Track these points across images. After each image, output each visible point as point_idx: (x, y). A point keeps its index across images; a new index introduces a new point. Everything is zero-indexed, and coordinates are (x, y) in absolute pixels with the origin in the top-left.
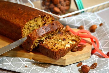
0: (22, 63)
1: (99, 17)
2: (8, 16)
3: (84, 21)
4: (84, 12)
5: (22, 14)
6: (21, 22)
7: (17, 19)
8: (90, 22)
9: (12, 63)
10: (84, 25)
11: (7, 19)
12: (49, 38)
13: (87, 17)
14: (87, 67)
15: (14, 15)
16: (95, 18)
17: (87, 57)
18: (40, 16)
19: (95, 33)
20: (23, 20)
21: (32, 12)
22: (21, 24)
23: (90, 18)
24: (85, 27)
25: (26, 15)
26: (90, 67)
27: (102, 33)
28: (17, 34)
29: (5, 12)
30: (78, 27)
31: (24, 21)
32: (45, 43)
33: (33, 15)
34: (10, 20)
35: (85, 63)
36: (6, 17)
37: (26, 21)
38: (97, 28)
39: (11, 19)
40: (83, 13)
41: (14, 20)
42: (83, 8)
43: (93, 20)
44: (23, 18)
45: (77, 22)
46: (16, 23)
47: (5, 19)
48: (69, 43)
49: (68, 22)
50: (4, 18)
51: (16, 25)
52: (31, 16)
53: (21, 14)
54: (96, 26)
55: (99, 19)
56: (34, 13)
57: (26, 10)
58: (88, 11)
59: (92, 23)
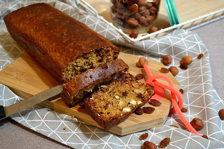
0: (60, 121)
2: (47, 43)
3: (172, 48)
5: (66, 44)
8: (183, 50)
9: (45, 120)
11: (45, 48)
12: (101, 90)
15: (54, 44)
16: (194, 44)
17: (159, 124)
18: (93, 51)
19: (188, 70)
20: (66, 57)
21: (82, 42)
22: (62, 63)
24: (173, 57)
25: (72, 48)
27: (197, 76)
29: (44, 35)
32: (92, 100)
33: (82, 50)
34: (48, 52)
35: (154, 132)
37: (69, 59)
38: (191, 62)
39: (49, 50)
41: (54, 53)
43: (187, 47)
45: (161, 48)
47: (43, 47)
48: (129, 103)
49: (146, 48)
50: (42, 45)
51: (55, 62)
53: (64, 44)
54: (190, 59)
56: (84, 44)
57: (73, 36)
59: (186, 52)
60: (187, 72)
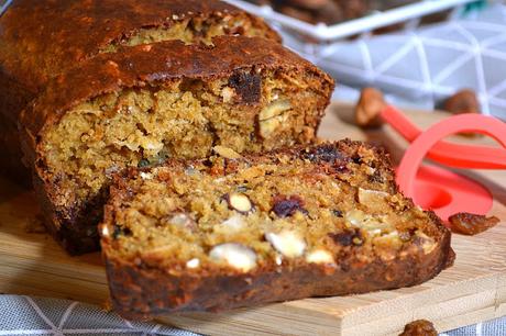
5: (61, 5)
10: (482, 84)
18: (181, 21)
20: (65, 46)
22: (48, 73)
24: (484, 98)
25: (89, 13)
40: (473, 14)
41: (9, 46)
49: (374, 65)
53: (52, 6)
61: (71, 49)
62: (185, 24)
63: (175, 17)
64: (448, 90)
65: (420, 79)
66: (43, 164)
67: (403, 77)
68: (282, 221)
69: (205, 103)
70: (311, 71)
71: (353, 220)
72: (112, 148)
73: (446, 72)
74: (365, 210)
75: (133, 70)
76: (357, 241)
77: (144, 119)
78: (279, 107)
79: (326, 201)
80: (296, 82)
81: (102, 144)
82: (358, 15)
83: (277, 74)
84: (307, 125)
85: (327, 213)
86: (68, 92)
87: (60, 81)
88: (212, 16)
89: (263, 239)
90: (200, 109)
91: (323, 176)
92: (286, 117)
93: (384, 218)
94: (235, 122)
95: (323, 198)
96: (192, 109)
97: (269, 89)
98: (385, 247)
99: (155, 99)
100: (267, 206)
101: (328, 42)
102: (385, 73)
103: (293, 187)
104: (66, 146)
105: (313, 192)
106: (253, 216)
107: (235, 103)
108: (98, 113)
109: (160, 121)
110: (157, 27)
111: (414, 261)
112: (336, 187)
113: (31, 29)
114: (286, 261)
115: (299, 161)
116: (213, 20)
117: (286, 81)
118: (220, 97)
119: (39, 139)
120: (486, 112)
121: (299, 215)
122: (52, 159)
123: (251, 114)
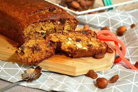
0: (19, 69)
1: (130, 16)
2: (6, 7)
3: (110, 20)
4: (112, 9)
5: (24, 4)
6: (21, 15)
7: (16, 12)
8: (119, 22)
9: (4, 68)
10: (110, 25)
11: (4, 11)
13: (115, 16)
14: (104, 80)
15: (13, 6)
16: (126, 17)
17: (107, 67)
18: (47, 9)
19: (124, 36)
21: (37, 3)
22: (20, 18)
23: (119, 17)
24: (111, 28)
25: (29, 6)
26: (109, 81)
27: (132, 37)
28: (15, 31)
29: (3, 2)
30: (102, 28)
31: (25, 14)
33: (38, 7)
34: (8, 13)
35: (103, 74)
36: (3, 9)
37: (27, 14)
38: (126, 30)
39: (9, 11)
40: (110, 11)
41: (13, 12)
42: (111, 4)
43: (122, 19)
44: (24, 11)
45: (101, 21)
46: (15, 16)
47: (2, 11)
49: (88, 21)
50: (2, 9)
51: (14, 19)
52: (35, 7)
53: (22, 5)
54: (125, 28)
55: (131, 18)
56: (39, 4)
58: (118, 8)
59: (121, 23)
60: (123, 37)
61: (25, 13)
62: (48, 9)
63: (46, 8)
64: (103, 26)
65: (98, 24)
66: (23, 35)
67: (94, 23)
68: (78, 42)
69: (54, 24)
70: (75, 19)
71: (90, 43)
72: (36, 32)
73: (103, 22)
74: (92, 42)
75: (42, 18)
76: (91, 46)
77: (43, 27)
78: (68, 26)
79: (85, 40)
80: (72, 21)
81: (35, 31)
82: (86, 10)
83: (68, 19)
84: (73, 29)
85: (86, 42)
86: (29, 21)
87: (27, 19)
88: (54, 8)
89: (75, 45)
90: (53, 25)
91: (84, 36)
92: (69, 27)
93: (96, 43)
94: (60, 28)
95: (85, 39)
96: (52, 25)
97: (67, 22)
98: (96, 47)
99: (45, 23)
100: (75, 40)
101: (79, 15)
102: (90, 22)
103: (79, 37)
104: (28, 31)
105: (83, 38)
106: (73, 41)
107: (60, 24)
108: (35, 25)
109: (46, 27)
110: (43, 10)
111: (102, 50)
112: (87, 38)
113: (17, 9)
114: (79, 49)
115: (80, 33)
116: (54, 9)
117: (70, 21)
118: (57, 23)
119: (23, 30)
120: (111, 31)
121: (81, 42)
122: (25, 34)
123: (63, 27)
